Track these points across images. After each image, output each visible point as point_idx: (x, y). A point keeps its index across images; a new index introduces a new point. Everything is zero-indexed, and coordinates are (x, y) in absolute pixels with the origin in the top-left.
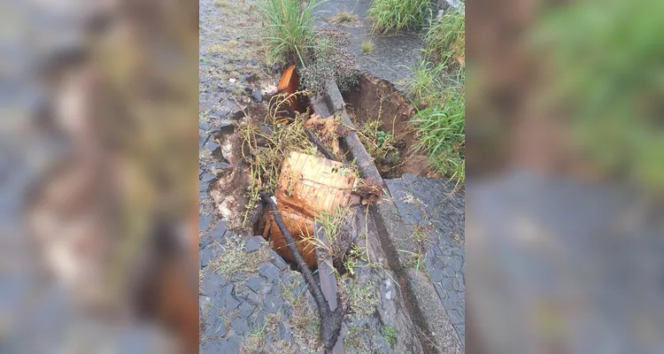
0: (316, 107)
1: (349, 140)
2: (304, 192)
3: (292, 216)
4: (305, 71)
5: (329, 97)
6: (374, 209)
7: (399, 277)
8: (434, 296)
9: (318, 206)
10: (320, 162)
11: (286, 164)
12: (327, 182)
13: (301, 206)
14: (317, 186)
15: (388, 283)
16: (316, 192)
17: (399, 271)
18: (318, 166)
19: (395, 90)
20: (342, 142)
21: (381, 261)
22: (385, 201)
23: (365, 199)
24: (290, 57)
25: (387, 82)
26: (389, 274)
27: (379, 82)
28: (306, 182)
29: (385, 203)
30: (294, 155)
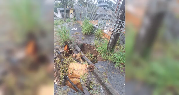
0: (74, 52)
1: (84, 57)
2: (75, 73)
3: (73, 80)
4: (70, 45)
5: (77, 49)
6: (93, 71)
7: (103, 86)
8: (112, 87)
9: (80, 75)
10: (78, 64)
11: (69, 67)
12: (81, 68)
13: (75, 76)
14: (78, 70)
15: (101, 88)
16: (78, 71)
17: (103, 84)
18: (78, 65)
19: (91, 45)
20: (82, 58)
21: (98, 84)
22: (95, 69)
23: (91, 70)
24: (66, 43)
25: (89, 44)
26: (101, 86)
27: (87, 45)
28: (75, 70)
29: (96, 69)
30: (71, 64)
